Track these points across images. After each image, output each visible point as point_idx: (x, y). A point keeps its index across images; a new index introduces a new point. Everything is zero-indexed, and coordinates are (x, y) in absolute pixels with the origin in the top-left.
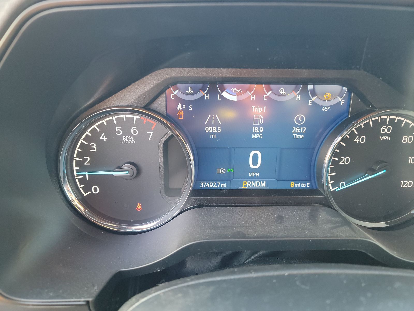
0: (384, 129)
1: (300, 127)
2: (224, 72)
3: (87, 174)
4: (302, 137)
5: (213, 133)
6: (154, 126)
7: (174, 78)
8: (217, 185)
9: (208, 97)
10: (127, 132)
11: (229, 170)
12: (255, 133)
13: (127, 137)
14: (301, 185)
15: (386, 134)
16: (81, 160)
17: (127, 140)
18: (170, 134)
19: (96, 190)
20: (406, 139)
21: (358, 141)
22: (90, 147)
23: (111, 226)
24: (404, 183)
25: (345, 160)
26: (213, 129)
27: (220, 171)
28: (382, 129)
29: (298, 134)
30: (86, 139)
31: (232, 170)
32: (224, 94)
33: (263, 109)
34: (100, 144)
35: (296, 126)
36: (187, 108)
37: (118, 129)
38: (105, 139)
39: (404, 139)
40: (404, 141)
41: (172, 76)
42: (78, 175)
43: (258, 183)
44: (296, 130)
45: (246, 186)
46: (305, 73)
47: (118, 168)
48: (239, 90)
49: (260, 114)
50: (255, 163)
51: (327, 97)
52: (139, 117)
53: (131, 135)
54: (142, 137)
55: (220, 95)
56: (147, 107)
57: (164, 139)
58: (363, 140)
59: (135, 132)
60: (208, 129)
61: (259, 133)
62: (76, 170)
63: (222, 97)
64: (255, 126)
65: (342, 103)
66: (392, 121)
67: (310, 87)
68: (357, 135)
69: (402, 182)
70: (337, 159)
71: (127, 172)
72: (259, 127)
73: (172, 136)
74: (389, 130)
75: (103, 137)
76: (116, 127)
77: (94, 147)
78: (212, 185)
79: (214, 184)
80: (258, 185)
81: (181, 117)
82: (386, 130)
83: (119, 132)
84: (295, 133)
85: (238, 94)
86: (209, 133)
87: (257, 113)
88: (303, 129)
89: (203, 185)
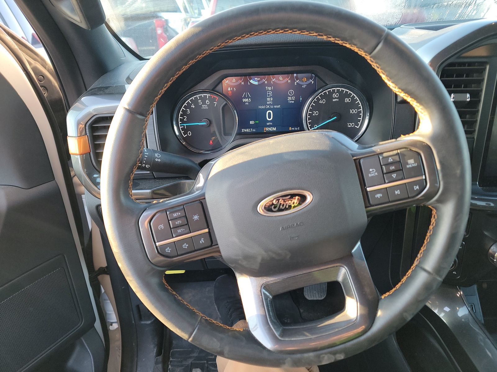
0: (335, 95)
1: (291, 97)
2: (250, 71)
3: (185, 125)
4: (293, 102)
5: (246, 102)
6: (217, 99)
7: (226, 74)
8: (250, 130)
9: (243, 83)
10: (204, 103)
11: (256, 122)
12: (268, 101)
13: (204, 106)
14: (295, 129)
15: (336, 98)
16: (182, 118)
17: (205, 107)
18: (225, 103)
19: (189, 134)
20: (347, 100)
21: (321, 102)
22: (186, 111)
23: (197, 151)
24: (349, 125)
25: (316, 113)
26: (247, 100)
27: (252, 122)
28: (333, 95)
29: (291, 100)
30: (185, 107)
31: (258, 122)
32: (251, 81)
33: (272, 88)
34: (191, 109)
35: (290, 96)
36: (233, 89)
37: (200, 101)
38: (194, 107)
39: (346, 100)
40: (346, 101)
41: (225, 73)
42: (181, 126)
43: (272, 128)
44: (290, 98)
45: (266, 130)
46: (289, 69)
47: (201, 121)
48: (259, 79)
49: (270, 91)
50: (269, 117)
51: (304, 80)
52: (210, 95)
53: (206, 104)
54: (211, 105)
55: (249, 82)
56: (213, 89)
57: (222, 106)
58: (324, 102)
59: (208, 103)
60: (244, 100)
61: (271, 101)
62: (180, 123)
63: (250, 83)
64: (268, 97)
65: (313, 82)
66: (338, 90)
67: (295, 75)
68: (320, 99)
69: (348, 124)
70: (311, 113)
71: (205, 123)
72: (270, 97)
73: (226, 104)
74: (337, 96)
75: (193, 106)
76: (199, 101)
77: (189, 111)
78: (247, 130)
79: (249, 130)
80: (272, 129)
81: (230, 94)
82: (336, 96)
83: (200, 103)
84: (289, 100)
85: (258, 81)
86: (245, 102)
87: (269, 90)
88: (293, 98)
89: (243, 130)
